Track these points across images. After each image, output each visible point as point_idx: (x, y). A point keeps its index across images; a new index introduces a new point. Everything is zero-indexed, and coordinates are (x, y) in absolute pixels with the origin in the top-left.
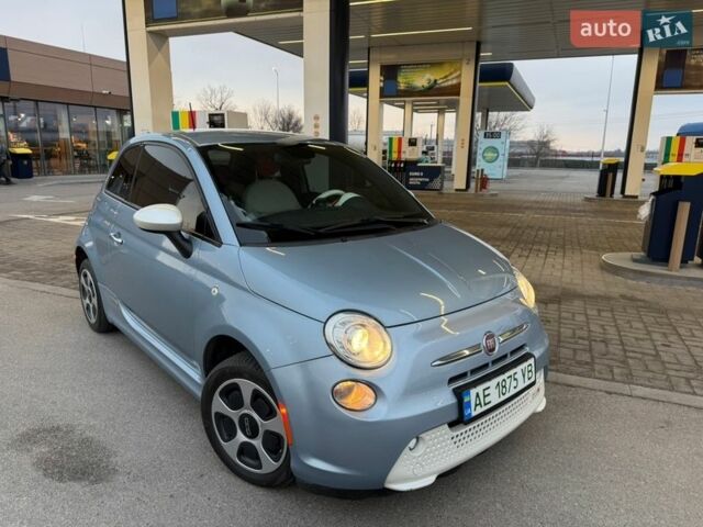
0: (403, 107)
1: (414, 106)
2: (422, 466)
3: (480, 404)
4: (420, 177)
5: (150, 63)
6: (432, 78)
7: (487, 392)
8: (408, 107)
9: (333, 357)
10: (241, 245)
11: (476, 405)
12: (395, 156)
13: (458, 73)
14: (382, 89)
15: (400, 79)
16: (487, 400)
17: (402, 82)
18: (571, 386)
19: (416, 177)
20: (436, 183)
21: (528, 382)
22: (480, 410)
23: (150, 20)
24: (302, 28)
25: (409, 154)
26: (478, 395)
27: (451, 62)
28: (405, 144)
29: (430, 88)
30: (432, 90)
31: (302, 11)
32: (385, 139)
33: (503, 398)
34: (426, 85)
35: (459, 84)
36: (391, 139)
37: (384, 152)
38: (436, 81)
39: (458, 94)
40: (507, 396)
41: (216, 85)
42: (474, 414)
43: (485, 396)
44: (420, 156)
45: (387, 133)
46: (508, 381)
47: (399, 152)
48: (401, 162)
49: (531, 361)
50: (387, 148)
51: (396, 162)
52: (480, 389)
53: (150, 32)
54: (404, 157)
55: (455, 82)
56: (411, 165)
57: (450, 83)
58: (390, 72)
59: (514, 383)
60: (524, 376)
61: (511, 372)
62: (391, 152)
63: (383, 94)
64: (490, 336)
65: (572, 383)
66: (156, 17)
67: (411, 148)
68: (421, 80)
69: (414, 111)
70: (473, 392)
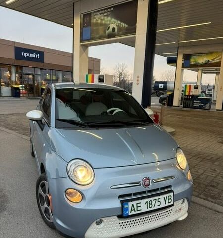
0: (198, 71)
1: (202, 71)
2: (101, 233)
3: (134, 210)
4: (199, 103)
5: (80, 56)
6: (207, 59)
7: (138, 205)
8: (200, 72)
9: (68, 178)
10: (55, 128)
11: (132, 210)
12: (187, 93)
13: (220, 57)
14: (183, 64)
15: (192, 60)
16: (139, 209)
17: (193, 61)
18: (218, 212)
19: (196, 103)
20: (207, 106)
21: (167, 204)
22: (133, 213)
23: (81, 40)
24: (135, 41)
25: (194, 92)
26: (133, 205)
27: (216, 52)
28: (192, 88)
29: (206, 64)
30: (207, 65)
31: (135, 34)
32: (184, 85)
33: (149, 209)
34: (204, 62)
35: (220, 62)
36: (186, 86)
37: (183, 91)
38: (208, 61)
39: (220, 66)
40: (152, 209)
41: (121, 64)
42: (130, 214)
43: (137, 207)
44: (200, 93)
45: (185, 83)
46: (154, 202)
47: (190, 91)
48: (190, 96)
49: (172, 194)
50: (184, 90)
51: (188, 96)
52: (135, 203)
53: (81, 45)
54: (191, 94)
55: (218, 61)
56: (195, 97)
57: (216, 61)
58: (187, 57)
59: (157, 203)
60: (165, 201)
61: (157, 198)
62: (185, 91)
63: (184, 66)
64: (148, 179)
65: (218, 210)
66: (83, 39)
67: (195, 90)
68: (202, 60)
69: (202, 73)
70: (130, 204)
